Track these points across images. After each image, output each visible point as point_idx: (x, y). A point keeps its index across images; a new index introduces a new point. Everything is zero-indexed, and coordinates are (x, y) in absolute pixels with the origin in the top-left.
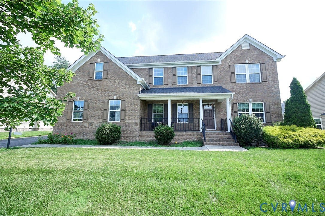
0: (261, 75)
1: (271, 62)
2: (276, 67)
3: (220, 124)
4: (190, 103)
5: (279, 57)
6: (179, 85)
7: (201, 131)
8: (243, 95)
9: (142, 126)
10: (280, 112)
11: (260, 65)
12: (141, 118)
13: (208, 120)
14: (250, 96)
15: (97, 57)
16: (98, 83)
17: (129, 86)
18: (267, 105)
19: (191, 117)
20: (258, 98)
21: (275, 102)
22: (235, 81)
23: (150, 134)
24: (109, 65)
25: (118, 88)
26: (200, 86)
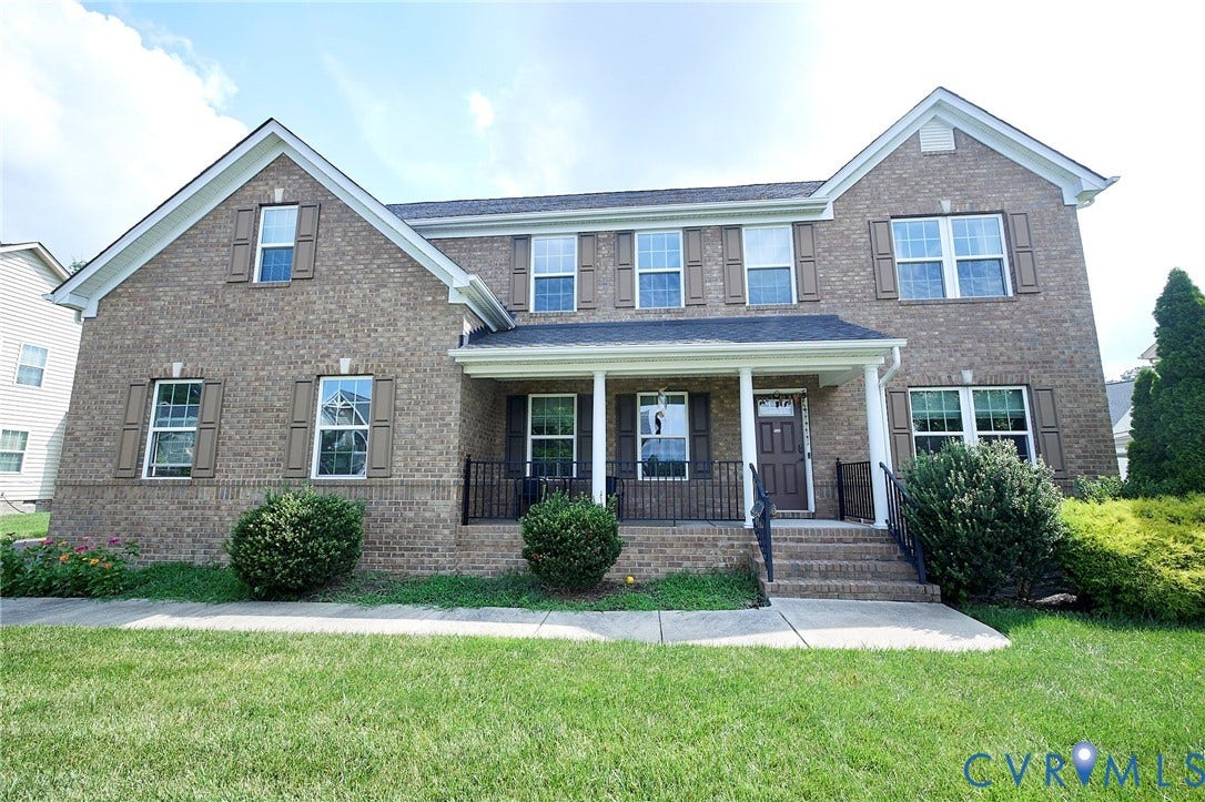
0: (1012, 264)
1: (1053, 207)
2: (1078, 230)
3: (833, 489)
4: (696, 390)
5: (1088, 183)
6: (647, 313)
7: (749, 524)
8: (934, 356)
9: (471, 499)
10: (1103, 430)
11: (1005, 221)
12: (468, 463)
13: (779, 469)
14: (965, 359)
15: (271, 183)
16: (270, 297)
17: (410, 314)
18: (1044, 397)
19: (702, 453)
20: (1000, 368)
21: (1080, 386)
22: (896, 291)
23: (506, 536)
24: (323, 216)
25: (363, 321)
26: (741, 313)
